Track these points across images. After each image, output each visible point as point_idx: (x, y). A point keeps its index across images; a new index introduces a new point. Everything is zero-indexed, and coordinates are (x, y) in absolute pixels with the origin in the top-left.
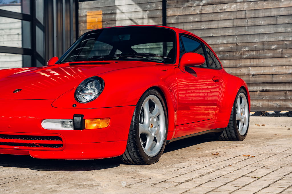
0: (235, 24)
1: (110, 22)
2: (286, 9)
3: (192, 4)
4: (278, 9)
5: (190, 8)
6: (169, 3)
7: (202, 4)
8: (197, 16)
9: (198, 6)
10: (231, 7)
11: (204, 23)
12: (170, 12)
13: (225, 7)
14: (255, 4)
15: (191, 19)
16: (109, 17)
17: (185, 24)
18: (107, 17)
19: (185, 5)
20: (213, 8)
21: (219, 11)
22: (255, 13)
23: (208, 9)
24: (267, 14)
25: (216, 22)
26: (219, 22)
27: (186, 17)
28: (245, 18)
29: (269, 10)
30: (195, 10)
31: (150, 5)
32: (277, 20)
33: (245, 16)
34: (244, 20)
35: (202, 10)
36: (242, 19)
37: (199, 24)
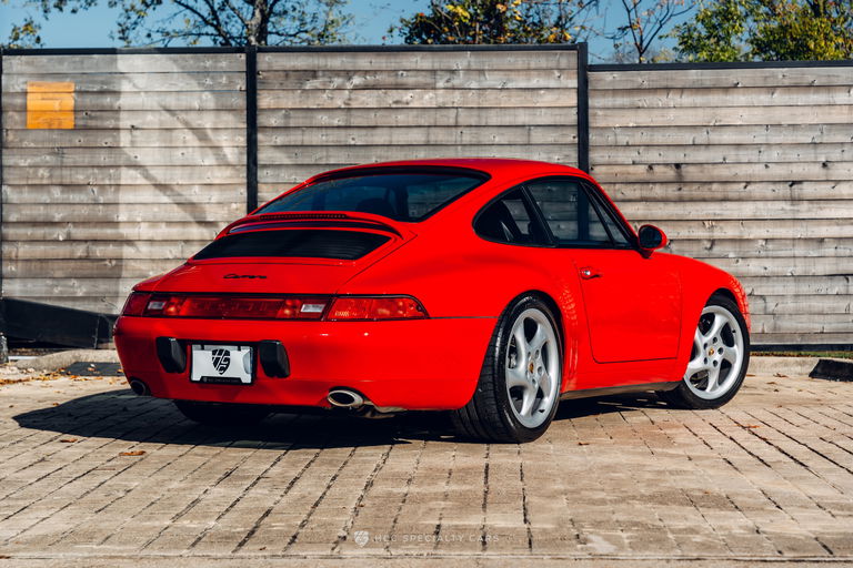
0: (433, 139)
1: (98, 114)
2: (549, 111)
3: (324, 83)
4: (531, 111)
5: (319, 93)
6: (264, 78)
7: (349, 86)
8: (339, 112)
9: (339, 89)
10: (422, 98)
11: (355, 133)
12: (267, 100)
13: (407, 96)
14: (479, 96)
15: (323, 119)
16: (93, 102)
17: (307, 132)
18: (88, 101)
19: (308, 86)
20: (379, 96)
21: (394, 106)
22: (479, 116)
23: (364, 98)
24: (507, 120)
25: (386, 131)
26: (393, 130)
27: (309, 114)
28: (456, 126)
29: (512, 111)
30: (332, 98)
31: (212, 78)
32: (529, 135)
33: (457, 122)
34: (454, 129)
35: (350, 99)
36: (448, 126)
37: (343, 132)
